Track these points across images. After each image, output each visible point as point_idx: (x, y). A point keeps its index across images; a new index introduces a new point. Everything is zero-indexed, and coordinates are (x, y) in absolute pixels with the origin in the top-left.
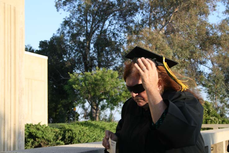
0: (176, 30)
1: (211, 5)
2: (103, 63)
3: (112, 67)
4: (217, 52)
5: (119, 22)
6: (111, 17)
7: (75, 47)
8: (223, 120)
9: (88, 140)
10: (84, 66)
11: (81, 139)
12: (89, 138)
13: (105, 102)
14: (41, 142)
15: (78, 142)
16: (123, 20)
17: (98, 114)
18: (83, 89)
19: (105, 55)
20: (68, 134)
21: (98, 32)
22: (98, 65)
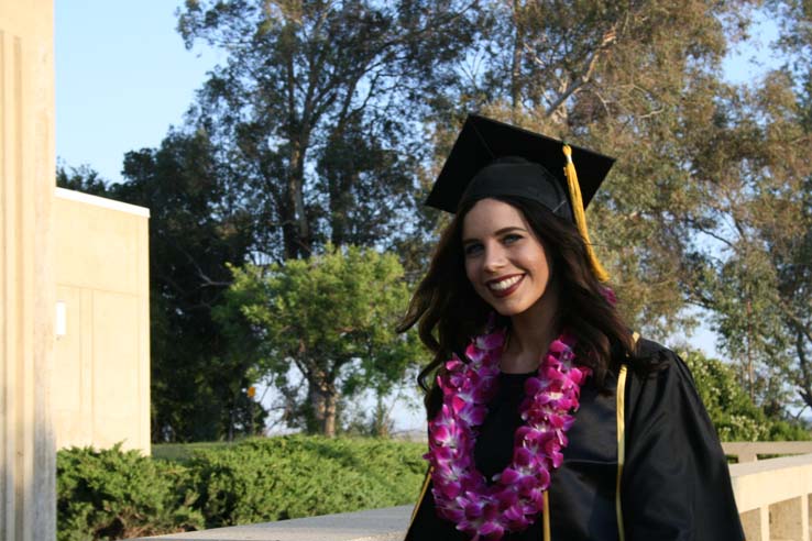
0: (608, 109)
1: (729, 20)
2: (351, 229)
3: (382, 241)
4: (754, 187)
5: (406, 82)
6: (376, 65)
7: (249, 172)
8: (773, 428)
10: (282, 238)
11: (262, 501)
12: (292, 499)
13: (358, 367)
14: (121, 514)
16: (421, 75)
17: (333, 410)
18: (280, 321)
19: (357, 201)
20: (218, 485)
21: (331, 118)
22: (334, 236)
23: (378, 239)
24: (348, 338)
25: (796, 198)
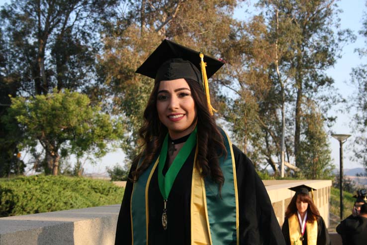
0: (184, 30)
2: (66, 81)
3: (81, 87)
4: (248, 67)
5: (92, 14)
6: (79, 7)
7: (19, 53)
9: (38, 206)
10: (34, 85)
11: (26, 205)
12: (40, 204)
13: (68, 144)
15: (22, 209)
16: (99, 11)
17: (57, 164)
18: (33, 123)
19: (69, 69)
20: (6, 197)
21: (58, 30)
22: (58, 84)
23: (79, 86)
24: (64, 131)
25: (266, 72)
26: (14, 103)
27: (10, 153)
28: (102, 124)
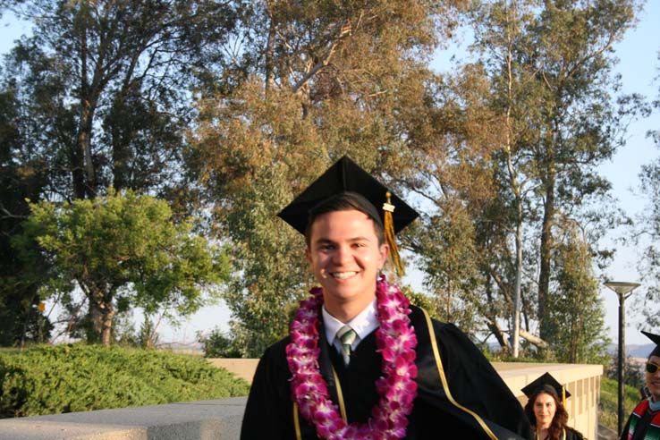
0: (343, 89)
1: (442, 21)
2: (130, 176)
3: (155, 187)
4: (456, 157)
5: (179, 57)
6: (155, 42)
7: (46, 125)
9: (69, 399)
10: (71, 181)
11: (48, 397)
12: (72, 396)
13: (131, 289)
15: (40, 404)
16: (192, 52)
17: (109, 324)
18: (68, 249)
19: (135, 154)
20: (11, 382)
21: (116, 84)
22: (114, 181)
23: (152, 185)
24: (124, 266)
25: (489, 167)
26: (35, 212)
27: (25, 303)
28: (192, 255)
